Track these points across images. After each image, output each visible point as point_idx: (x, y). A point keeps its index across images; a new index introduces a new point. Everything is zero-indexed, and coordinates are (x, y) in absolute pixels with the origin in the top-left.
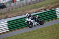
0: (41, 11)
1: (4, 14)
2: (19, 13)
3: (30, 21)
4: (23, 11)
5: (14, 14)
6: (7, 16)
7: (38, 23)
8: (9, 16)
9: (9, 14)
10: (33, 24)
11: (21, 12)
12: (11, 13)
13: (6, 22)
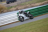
0: (45, 4)
1: (15, 7)
2: (27, 6)
3: (22, 16)
4: (30, 5)
5: (23, 7)
6: (17, 9)
7: (29, 18)
8: (19, 8)
9: (19, 7)
10: (24, 18)
11: (29, 5)
12: (20, 6)
13: (17, 13)
